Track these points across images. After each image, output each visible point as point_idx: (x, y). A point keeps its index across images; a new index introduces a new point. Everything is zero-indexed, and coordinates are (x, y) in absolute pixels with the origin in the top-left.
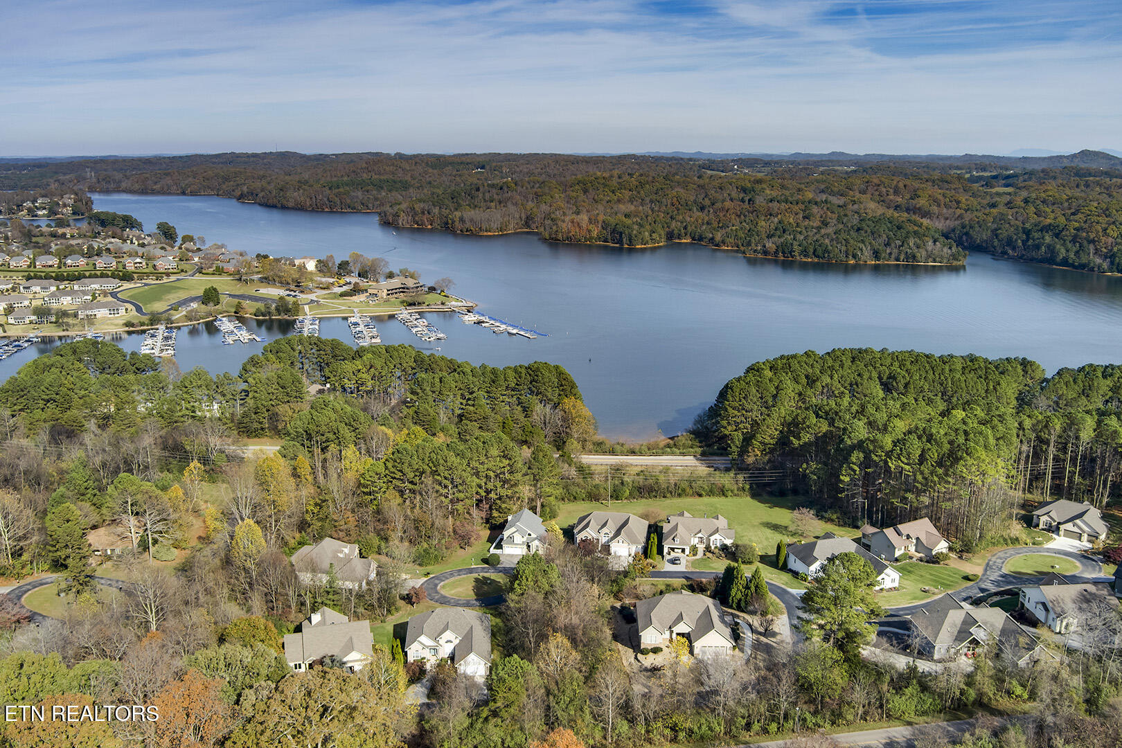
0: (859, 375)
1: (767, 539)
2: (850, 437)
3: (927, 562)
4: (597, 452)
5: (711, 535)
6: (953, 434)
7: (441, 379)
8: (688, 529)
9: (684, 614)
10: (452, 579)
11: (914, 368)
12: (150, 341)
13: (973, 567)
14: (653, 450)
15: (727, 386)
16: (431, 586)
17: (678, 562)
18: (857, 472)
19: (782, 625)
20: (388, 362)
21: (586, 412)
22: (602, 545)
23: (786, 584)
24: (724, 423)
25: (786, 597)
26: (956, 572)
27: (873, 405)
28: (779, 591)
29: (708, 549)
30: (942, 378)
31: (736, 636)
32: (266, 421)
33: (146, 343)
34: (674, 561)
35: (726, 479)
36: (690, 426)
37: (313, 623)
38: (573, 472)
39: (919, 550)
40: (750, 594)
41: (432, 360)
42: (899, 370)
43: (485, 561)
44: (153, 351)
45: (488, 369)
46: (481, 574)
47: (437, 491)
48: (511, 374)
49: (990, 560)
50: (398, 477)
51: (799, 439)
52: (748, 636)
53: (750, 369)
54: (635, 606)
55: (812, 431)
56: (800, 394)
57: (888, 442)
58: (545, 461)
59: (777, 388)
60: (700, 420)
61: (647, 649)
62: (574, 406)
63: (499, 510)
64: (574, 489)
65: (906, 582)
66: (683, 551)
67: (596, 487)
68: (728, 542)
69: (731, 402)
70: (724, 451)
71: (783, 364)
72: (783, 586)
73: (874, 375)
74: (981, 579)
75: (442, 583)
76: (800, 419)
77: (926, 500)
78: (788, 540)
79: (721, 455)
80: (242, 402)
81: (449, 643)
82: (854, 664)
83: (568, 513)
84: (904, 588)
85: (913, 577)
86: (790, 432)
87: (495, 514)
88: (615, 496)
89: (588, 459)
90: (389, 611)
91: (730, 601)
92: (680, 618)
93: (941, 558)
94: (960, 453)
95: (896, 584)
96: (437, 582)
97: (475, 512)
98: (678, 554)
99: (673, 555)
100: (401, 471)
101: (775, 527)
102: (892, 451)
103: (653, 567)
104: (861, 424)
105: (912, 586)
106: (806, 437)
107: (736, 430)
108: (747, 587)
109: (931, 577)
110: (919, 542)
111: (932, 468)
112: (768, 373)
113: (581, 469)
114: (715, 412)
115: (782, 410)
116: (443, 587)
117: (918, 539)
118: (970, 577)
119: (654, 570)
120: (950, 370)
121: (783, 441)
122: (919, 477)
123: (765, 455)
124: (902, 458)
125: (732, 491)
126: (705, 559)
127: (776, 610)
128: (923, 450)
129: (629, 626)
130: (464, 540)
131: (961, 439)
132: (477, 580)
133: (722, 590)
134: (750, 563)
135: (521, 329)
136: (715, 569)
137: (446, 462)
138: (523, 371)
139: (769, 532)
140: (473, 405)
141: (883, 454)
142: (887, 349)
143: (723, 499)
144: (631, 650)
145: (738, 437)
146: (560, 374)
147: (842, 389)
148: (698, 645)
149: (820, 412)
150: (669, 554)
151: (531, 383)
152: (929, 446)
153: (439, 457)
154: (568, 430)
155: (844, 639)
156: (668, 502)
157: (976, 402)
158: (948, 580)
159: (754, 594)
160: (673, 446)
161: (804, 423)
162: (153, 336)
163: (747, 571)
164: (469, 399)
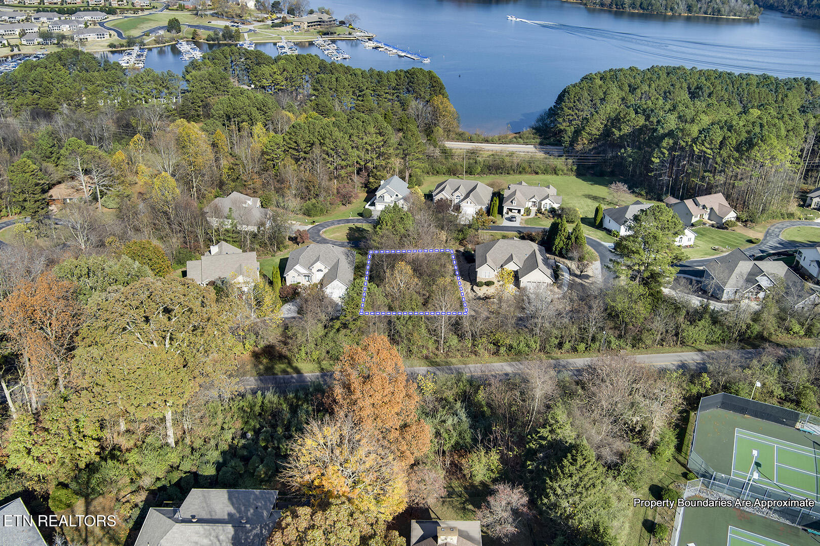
0: (672, 85)
1: (588, 206)
2: (662, 127)
3: (718, 228)
4: (458, 140)
5: (542, 200)
6: (751, 126)
7: (337, 79)
8: (524, 194)
9: (514, 256)
10: (333, 227)
11: (717, 82)
12: (126, 58)
13: (756, 233)
14: (502, 140)
15: (564, 91)
16: (316, 231)
17: (514, 219)
18: (666, 156)
19: (595, 270)
20: (298, 67)
21: (451, 108)
22: (454, 205)
23: (601, 239)
24: (560, 120)
25: (600, 248)
26: (741, 236)
27: (683, 104)
28: (594, 243)
29: (539, 211)
30: (740, 89)
31: (556, 275)
32: (201, 109)
33: (123, 59)
34: (510, 219)
35: (559, 162)
36: (533, 123)
37: (212, 253)
38: (437, 152)
39: (711, 218)
40: (570, 243)
41: (333, 67)
42: (705, 82)
43: (360, 215)
44: (128, 65)
45: (375, 72)
46: (356, 224)
47: (324, 159)
48: (393, 77)
49: (769, 229)
50: (293, 147)
51: (620, 130)
52: (566, 276)
53: (585, 78)
54: (474, 251)
55: (632, 124)
56: (623, 99)
57: (694, 130)
58: (413, 139)
59: (605, 93)
60: (541, 119)
61: (481, 282)
62: (442, 103)
63: (374, 177)
64: (438, 166)
65: (699, 242)
66: (519, 211)
67: (455, 164)
68: (556, 206)
69: (567, 103)
70: (559, 143)
71: (613, 75)
72: (598, 240)
73: (685, 85)
74: (762, 243)
75: (324, 230)
76: (622, 115)
77: (721, 179)
78: (604, 207)
79: (556, 145)
80: (183, 95)
81: (320, 272)
82: (657, 298)
83: (429, 183)
84: (697, 246)
85: (705, 238)
86: (613, 126)
87: (371, 180)
88: (469, 172)
89: (449, 144)
90: (279, 248)
91: (554, 249)
92: (510, 259)
93: (730, 224)
94: (756, 140)
95: (691, 243)
96: (321, 228)
97: (355, 178)
98: (515, 213)
99: (510, 214)
100: (296, 142)
101: (595, 198)
102: (697, 138)
103: (494, 223)
104: (673, 117)
105: (704, 245)
106: (626, 129)
107: (569, 126)
108: (569, 238)
109: (720, 239)
110: (712, 212)
111: (730, 152)
112: (599, 82)
113: (445, 152)
114: (553, 113)
115: (608, 108)
116: (325, 232)
117: (712, 209)
118: (754, 241)
119: (494, 225)
120: (747, 84)
121: (607, 133)
122: (718, 160)
123: (591, 143)
124: (706, 144)
125: (562, 171)
126: (536, 219)
127: (591, 258)
128: (724, 138)
129: (469, 265)
130: (346, 199)
131: (757, 130)
132: (351, 229)
133: (547, 241)
134: (573, 222)
135: (409, 53)
136: (543, 225)
137: (331, 135)
138: (403, 74)
139: (589, 201)
140: (362, 101)
141: (690, 140)
142: (696, 68)
143: (554, 177)
144: (469, 283)
145: (570, 130)
146: (432, 77)
147: (657, 96)
148: (524, 281)
149: (639, 110)
150: (508, 214)
151: (408, 84)
152: (729, 134)
153: (326, 131)
154: (436, 122)
155: (649, 279)
156: (510, 177)
157: (770, 104)
158: (734, 242)
159: (574, 243)
160: (519, 137)
161: (625, 117)
162: (129, 54)
163: (569, 228)
164: (360, 96)
